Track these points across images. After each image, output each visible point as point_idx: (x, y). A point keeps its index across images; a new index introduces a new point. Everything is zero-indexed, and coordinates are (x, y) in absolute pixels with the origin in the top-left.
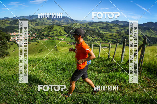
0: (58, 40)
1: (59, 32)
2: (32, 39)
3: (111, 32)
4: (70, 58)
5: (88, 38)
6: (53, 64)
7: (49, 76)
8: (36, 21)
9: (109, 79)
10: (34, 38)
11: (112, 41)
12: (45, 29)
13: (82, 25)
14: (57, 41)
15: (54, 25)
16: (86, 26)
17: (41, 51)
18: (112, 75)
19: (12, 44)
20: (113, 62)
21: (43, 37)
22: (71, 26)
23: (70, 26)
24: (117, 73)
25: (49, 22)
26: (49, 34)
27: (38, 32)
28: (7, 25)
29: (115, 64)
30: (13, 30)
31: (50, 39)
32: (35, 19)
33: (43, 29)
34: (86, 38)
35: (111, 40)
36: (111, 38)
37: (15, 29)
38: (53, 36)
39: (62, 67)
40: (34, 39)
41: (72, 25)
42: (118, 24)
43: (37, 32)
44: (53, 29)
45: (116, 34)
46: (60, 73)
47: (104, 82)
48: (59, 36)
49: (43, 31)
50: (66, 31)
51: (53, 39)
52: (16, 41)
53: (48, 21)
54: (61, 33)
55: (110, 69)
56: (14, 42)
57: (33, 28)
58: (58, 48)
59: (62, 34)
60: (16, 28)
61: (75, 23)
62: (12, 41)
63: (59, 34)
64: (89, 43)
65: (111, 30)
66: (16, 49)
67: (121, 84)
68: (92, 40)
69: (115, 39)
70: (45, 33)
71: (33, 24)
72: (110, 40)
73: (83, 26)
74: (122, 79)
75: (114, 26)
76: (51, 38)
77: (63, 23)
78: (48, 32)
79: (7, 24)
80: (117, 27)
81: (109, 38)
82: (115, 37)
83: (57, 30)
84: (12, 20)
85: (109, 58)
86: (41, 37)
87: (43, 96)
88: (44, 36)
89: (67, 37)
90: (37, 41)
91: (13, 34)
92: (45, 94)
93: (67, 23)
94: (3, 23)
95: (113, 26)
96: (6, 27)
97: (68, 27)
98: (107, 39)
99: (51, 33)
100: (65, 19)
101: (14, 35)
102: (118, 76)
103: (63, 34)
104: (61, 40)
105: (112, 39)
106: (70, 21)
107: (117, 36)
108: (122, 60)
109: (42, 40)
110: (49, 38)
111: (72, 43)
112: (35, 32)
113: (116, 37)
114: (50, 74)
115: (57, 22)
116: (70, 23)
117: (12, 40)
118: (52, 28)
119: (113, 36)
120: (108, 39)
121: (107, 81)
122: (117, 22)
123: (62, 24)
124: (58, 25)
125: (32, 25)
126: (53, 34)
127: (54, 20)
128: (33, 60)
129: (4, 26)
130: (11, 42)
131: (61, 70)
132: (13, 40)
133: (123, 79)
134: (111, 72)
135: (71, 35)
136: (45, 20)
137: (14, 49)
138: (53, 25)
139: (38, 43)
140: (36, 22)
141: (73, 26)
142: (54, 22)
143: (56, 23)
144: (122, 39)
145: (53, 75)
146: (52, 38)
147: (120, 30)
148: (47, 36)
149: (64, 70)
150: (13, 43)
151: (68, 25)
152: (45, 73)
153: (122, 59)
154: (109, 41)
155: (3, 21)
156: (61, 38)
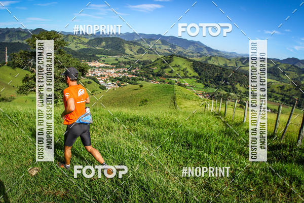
0: (180, 87)
1: (183, 71)
2: (129, 79)
3: (281, 80)
4: (202, 123)
5: (237, 88)
6: (169, 132)
7: (159, 154)
8: (140, 45)
9: (271, 176)
10: (134, 76)
11: (282, 100)
12: (157, 62)
13: (228, 61)
14: (177, 88)
15: (174, 55)
16: (235, 64)
17: (144, 102)
18: (278, 168)
19: (89, 83)
20: (282, 142)
21: (151, 76)
22: (206, 60)
23: (204, 60)
24: (288, 165)
25: (165, 49)
26: (163, 73)
27: (142, 66)
28: (82, 47)
29: (285, 146)
30: (93, 55)
31: (164, 82)
32: (138, 40)
33: (153, 61)
34: (234, 87)
35: (280, 97)
36: (280, 92)
37: (97, 55)
38: (171, 77)
39: (186, 139)
40: (133, 79)
41: (210, 59)
42: (297, 66)
43: (140, 66)
44: (172, 63)
45: (291, 86)
46: (181, 151)
47: (261, 179)
48: (183, 77)
49: (153, 65)
50: (196, 70)
51: (170, 83)
52: (98, 77)
53: (164, 47)
54: (187, 72)
55: (276, 156)
56: (94, 79)
57: (133, 58)
58: (178, 101)
59: (188, 74)
60: (99, 54)
61: (214, 56)
62: (90, 78)
63: (182, 74)
64: (237, 98)
65: (282, 76)
66: (96, 92)
67: (292, 187)
68: (244, 93)
69: (288, 95)
70: (156, 69)
71: (133, 50)
72: (278, 96)
73: (230, 63)
74: (294, 178)
75: (289, 68)
76: (166, 81)
77: (193, 53)
78: (162, 68)
79: (83, 43)
80: (294, 71)
81: (277, 93)
82: (288, 92)
83: (179, 65)
84: (93, 38)
85: (275, 132)
86: (146, 76)
87: (144, 190)
88: (153, 74)
89: (198, 82)
90: (138, 82)
91: (92, 64)
92: (148, 186)
93: (199, 55)
94: (75, 41)
95: (287, 70)
96: (79, 49)
97: (201, 63)
98: (273, 94)
99: (167, 71)
100: (197, 47)
101: (95, 67)
102: (288, 171)
103: (190, 76)
104: (185, 86)
105: (282, 95)
106: (205, 51)
107: (293, 90)
108: (300, 141)
109: (148, 81)
110: (164, 79)
111: (206, 94)
112: (136, 66)
113: (291, 92)
114: (162, 149)
115: (182, 50)
116: (206, 54)
117: (90, 75)
118: (170, 61)
119: (285, 89)
120: (275, 95)
121: (266, 178)
122: (295, 60)
123: (191, 56)
124: (182, 57)
125: (131, 50)
126: (171, 72)
127: (175, 46)
128: (131, 119)
129: (76, 47)
130: (87, 78)
131: (183, 145)
132: (92, 75)
133: (297, 178)
134: (278, 162)
135: (206, 80)
136: (158, 45)
137: (93, 92)
138: (172, 56)
139: (141, 86)
140: (139, 47)
141: (210, 62)
142: (174, 51)
143: (179, 52)
144: (301, 97)
145: (167, 152)
146: (169, 81)
147: (299, 79)
148: (158, 75)
149: (189, 145)
150: (90, 80)
151: (202, 58)
152: (152, 146)
153: (299, 139)
154: (276, 99)
155: (74, 38)
156: (186, 82)
